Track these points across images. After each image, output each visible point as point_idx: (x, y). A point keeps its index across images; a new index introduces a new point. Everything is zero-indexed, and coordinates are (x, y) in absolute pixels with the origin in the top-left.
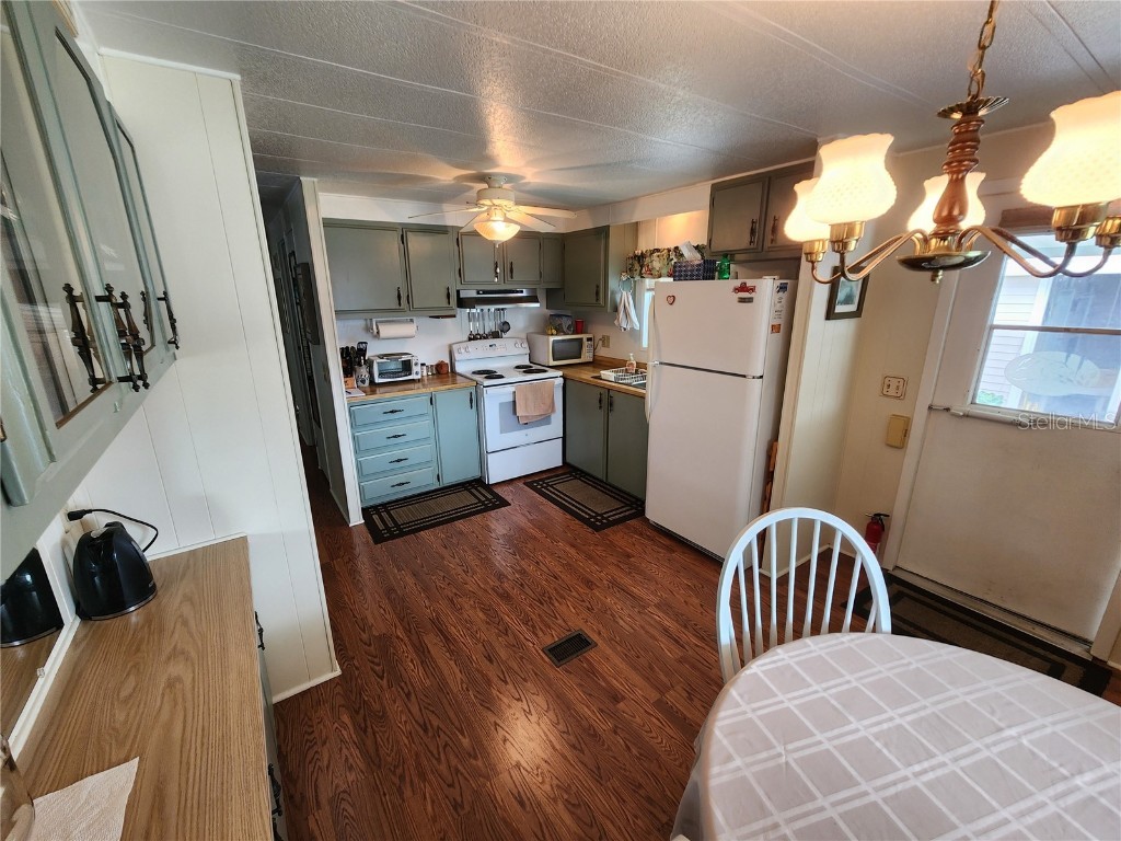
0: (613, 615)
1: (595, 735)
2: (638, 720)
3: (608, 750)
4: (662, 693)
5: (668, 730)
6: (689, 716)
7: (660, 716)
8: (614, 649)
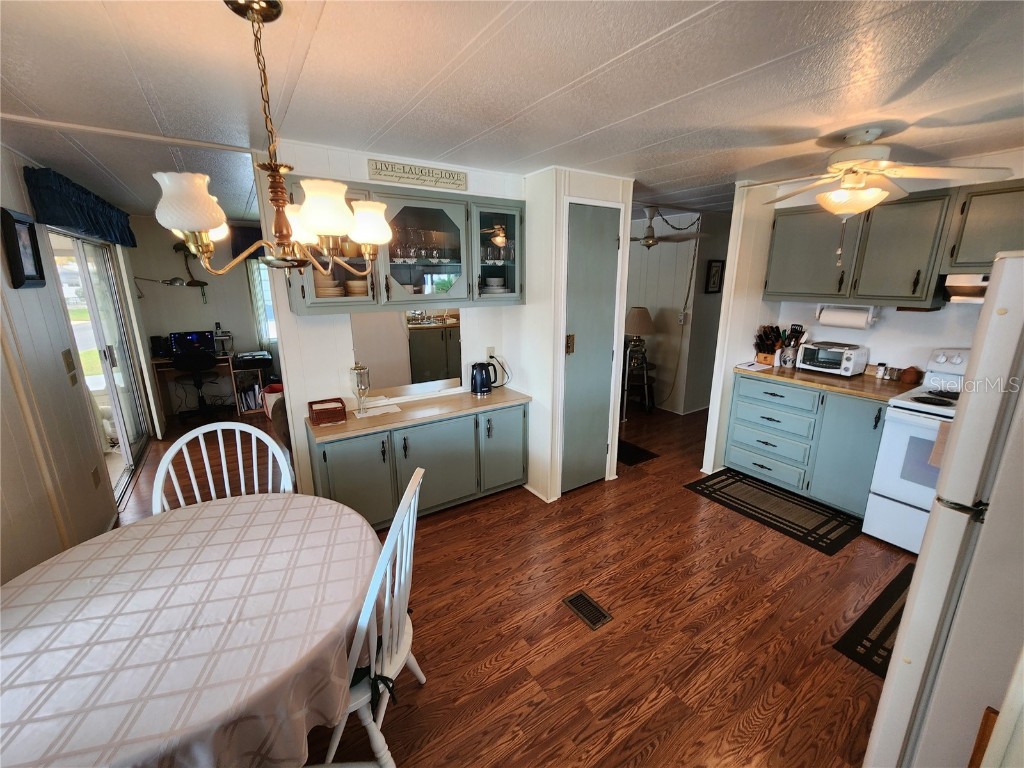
0: (642, 648)
1: (497, 622)
2: (508, 653)
3: (484, 629)
4: (536, 678)
5: (497, 675)
6: (511, 696)
7: (511, 672)
8: (592, 643)
